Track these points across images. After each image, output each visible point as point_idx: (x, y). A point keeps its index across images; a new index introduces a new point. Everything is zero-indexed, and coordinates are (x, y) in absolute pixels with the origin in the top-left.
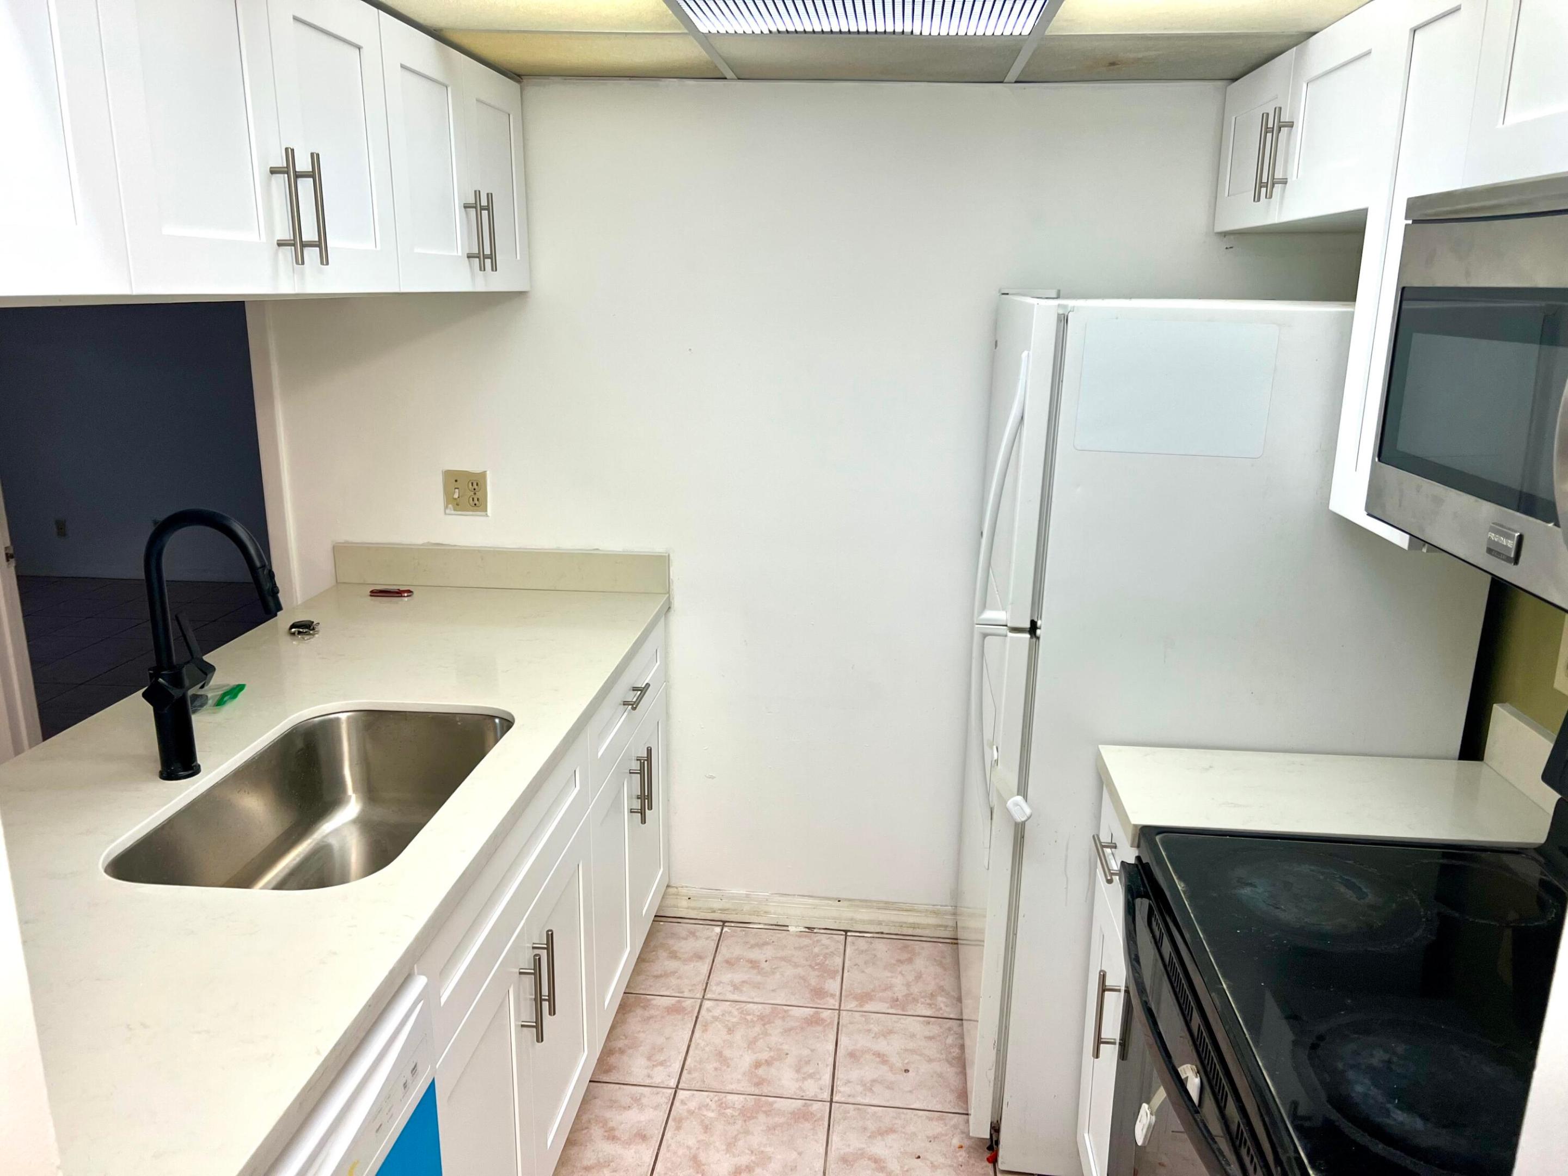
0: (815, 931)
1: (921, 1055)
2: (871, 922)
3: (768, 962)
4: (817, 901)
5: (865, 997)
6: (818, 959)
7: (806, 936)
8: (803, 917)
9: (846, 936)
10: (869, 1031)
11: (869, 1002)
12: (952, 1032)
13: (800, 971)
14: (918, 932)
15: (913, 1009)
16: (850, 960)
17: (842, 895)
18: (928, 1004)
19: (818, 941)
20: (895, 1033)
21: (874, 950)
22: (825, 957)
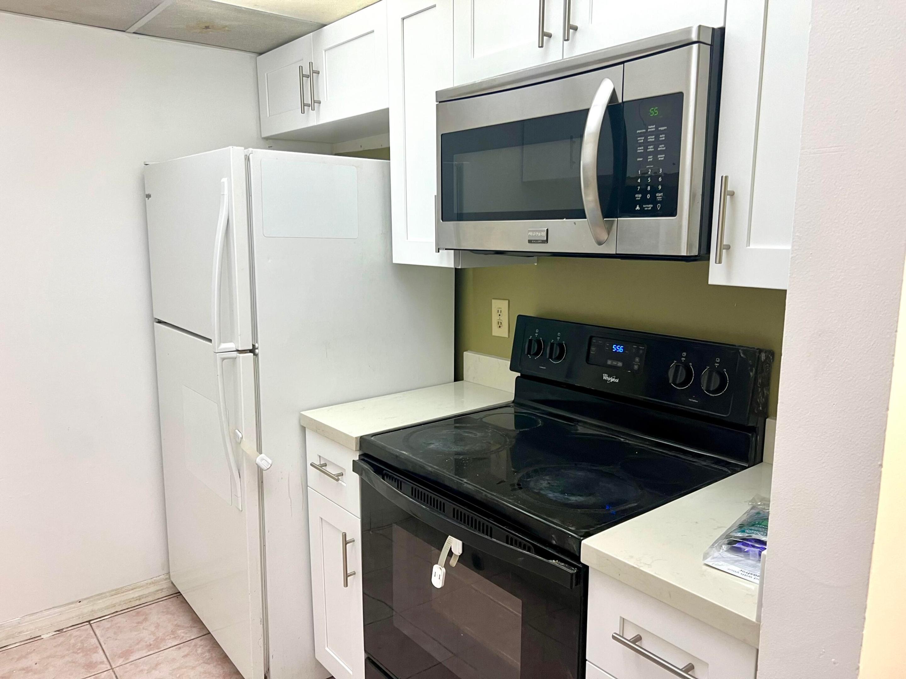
0: (64, 630)
1: (186, 667)
2: (107, 608)
3: (37, 664)
4: (62, 609)
5: (126, 654)
6: (77, 646)
7: (59, 636)
8: (52, 625)
9: (90, 624)
10: (142, 671)
11: (131, 654)
12: (198, 646)
13: (68, 659)
14: (143, 601)
15: (165, 645)
16: (102, 636)
17: (79, 598)
18: (173, 638)
19: (70, 635)
20: (160, 663)
21: (117, 624)
22: (82, 642)
